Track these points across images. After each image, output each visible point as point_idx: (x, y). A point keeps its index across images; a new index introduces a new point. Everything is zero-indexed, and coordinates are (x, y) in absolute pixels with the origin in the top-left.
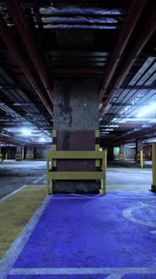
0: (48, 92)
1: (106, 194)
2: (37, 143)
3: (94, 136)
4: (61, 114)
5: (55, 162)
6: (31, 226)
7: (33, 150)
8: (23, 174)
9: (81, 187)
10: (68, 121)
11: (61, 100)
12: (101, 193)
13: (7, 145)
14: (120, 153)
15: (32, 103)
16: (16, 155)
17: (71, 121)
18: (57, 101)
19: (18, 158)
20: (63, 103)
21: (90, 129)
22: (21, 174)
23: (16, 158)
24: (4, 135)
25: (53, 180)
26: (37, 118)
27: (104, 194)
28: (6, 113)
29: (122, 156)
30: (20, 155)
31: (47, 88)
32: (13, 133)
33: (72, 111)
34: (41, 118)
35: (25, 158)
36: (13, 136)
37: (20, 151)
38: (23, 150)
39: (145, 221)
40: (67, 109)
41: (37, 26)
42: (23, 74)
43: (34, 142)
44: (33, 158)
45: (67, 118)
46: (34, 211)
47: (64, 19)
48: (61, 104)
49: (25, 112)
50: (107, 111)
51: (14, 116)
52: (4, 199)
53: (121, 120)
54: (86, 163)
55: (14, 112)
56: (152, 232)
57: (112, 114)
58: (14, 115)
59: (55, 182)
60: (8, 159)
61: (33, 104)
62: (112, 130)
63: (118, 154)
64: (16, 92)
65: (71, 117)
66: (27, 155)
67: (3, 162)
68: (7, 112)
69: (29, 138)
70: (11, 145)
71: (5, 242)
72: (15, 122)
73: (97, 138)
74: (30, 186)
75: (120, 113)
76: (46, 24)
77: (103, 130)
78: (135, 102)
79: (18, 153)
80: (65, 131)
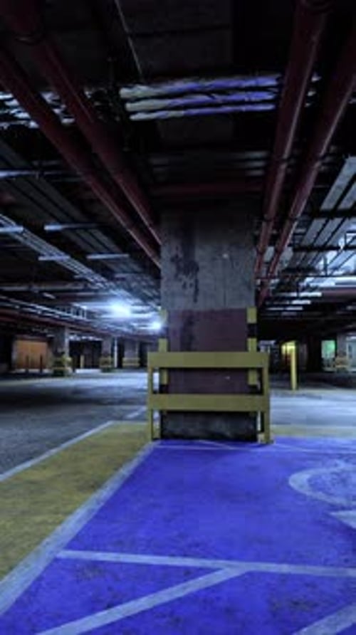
0: (153, 232)
1: (272, 442)
2: (145, 334)
3: (246, 320)
4: (176, 276)
5: (165, 375)
6: (105, 493)
7: (137, 349)
8: (110, 401)
9: (219, 426)
10: (191, 291)
11: (177, 248)
12: (262, 441)
13: (84, 338)
14: (336, 354)
15: (124, 252)
16: (102, 359)
17: (197, 291)
18: (170, 251)
19: (105, 366)
20: (181, 256)
21: (236, 306)
22: (108, 399)
23: (101, 366)
24: (75, 317)
25: (161, 412)
26: (139, 282)
27: (268, 442)
28: (75, 274)
29: (342, 363)
30: (109, 359)
31: (151, 225)
32: (94, 313)
33: (198, 269)
34: (146, 281)
35: (120, 366)
36: (94, 318)
37: (110, 352)
38: (116, 348)
39: (331, 495)
40: (188, 267)
41: (118, 119)
42: (99, 200)
43: (139, 331)
44: (137, 365)
45: (188, 285)
46: (116, 469)
47: (167, 102)
48: (177, 256)
49: (113, 272)
50: (286, 262)
51: (92, 280)
52: (65, 445)
53: (322, 282)
54: (228, 378)
55: (90, 271)
56: (333, 514)
57: (298, 269)
58: (93, 278)
59: (166, 415)
60: (86, 367)
61: (126, 256)
62: (308, 302)
63: (333, 356)
64: (91, 234)
65: (197, 281)
66: (125, 359)
67: (74, 374)
68: (78, 272)
69: (127, 323)
70: (91, 338)
71: (57, 513)
72: (96, 291)
73: (250, 326)
74: (118, 423)
75: (317, 267)
76: (134, 113)
77: (288, 303)
78: (345, 241)
79: (106, 355)
80: (184, 312)
